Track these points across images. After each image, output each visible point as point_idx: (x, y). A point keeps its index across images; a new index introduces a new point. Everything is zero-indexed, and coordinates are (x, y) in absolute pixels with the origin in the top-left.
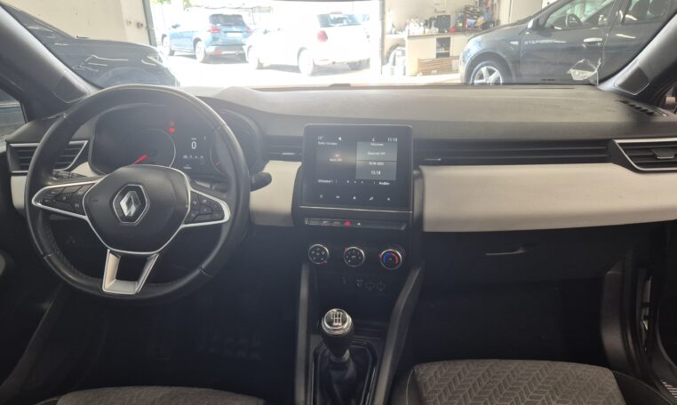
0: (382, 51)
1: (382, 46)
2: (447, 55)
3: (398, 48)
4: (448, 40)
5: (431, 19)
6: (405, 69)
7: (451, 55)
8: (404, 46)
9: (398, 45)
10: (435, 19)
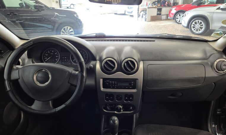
2: (160, 14)
4: (161, 9)
6: (146, 19)
7: (162, 14)
8: (146, 11)
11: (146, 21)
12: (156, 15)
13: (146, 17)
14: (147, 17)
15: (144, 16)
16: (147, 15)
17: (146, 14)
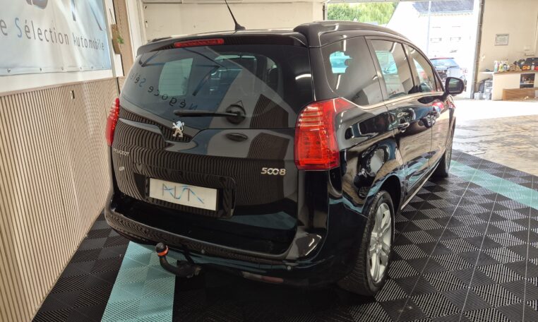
0: (475, 83)
1: (476, 79)
2: (532, 86)
3: (488, 81)
4: (534, 75)
5: (521, 61)
6: (491, 95)
7: (535, 86)
8: (492, 79)
9: (488, 79)
10: (524, 60)
11: (490, 99)
12: (518, 87)
13: (490, 91)
14: (492, 91)
15: (487, 90)
16: (493, 87)
17: (491, 84)
